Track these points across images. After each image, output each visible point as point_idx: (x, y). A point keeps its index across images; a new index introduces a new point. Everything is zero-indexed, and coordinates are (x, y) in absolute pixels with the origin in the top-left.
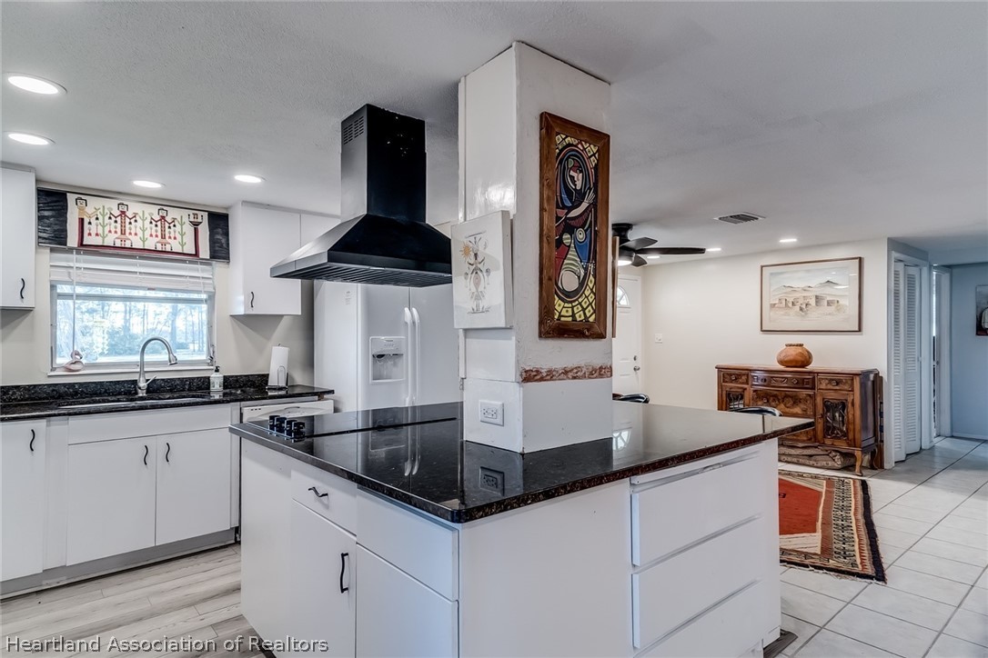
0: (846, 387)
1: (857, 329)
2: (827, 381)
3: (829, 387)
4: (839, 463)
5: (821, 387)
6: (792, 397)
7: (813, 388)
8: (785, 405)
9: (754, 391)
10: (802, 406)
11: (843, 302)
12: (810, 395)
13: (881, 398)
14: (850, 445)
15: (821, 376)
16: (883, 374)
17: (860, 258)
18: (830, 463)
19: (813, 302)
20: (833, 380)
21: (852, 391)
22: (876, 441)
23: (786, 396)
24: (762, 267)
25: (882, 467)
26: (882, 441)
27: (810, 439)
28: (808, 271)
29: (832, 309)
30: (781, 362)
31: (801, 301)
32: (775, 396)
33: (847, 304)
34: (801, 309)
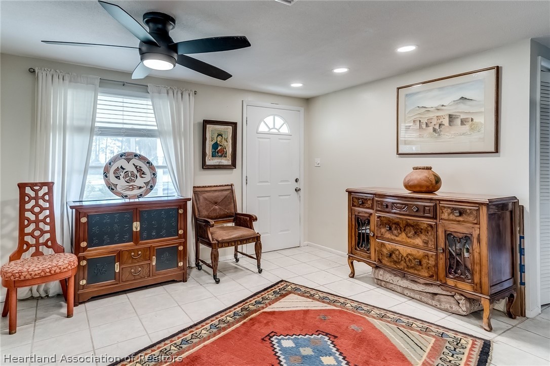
0: (471, 219)
1: (493, 150)
2: (449, 211)
3: (452, 217)
4: (464, 309)
5: (443, 217)
6: (412, 226)
7: (434, 217)
8: (406, 235)
9: (379, 217)
10: (423, 237)
11: (479, 119)
12: (431, 226)
13: (522, 231)
14: (475, 291)
15: (443, 204)
16: (524, 201)
17: (498, 67)
18: (455, 308)
19: (446, 121)
20: (455, 209)
21: (478, 223)
22: (515, 283)
23: (408, 225)
24: (398, 89)
25: (523, 314)
26: (523, 284)
27: (431, 276)
28: (441, 88)
29: (466, 128)
30: (407, 186)
31: (434, 121)
32: (397, 224)
33: (482, 121)
34: (435, 130)
